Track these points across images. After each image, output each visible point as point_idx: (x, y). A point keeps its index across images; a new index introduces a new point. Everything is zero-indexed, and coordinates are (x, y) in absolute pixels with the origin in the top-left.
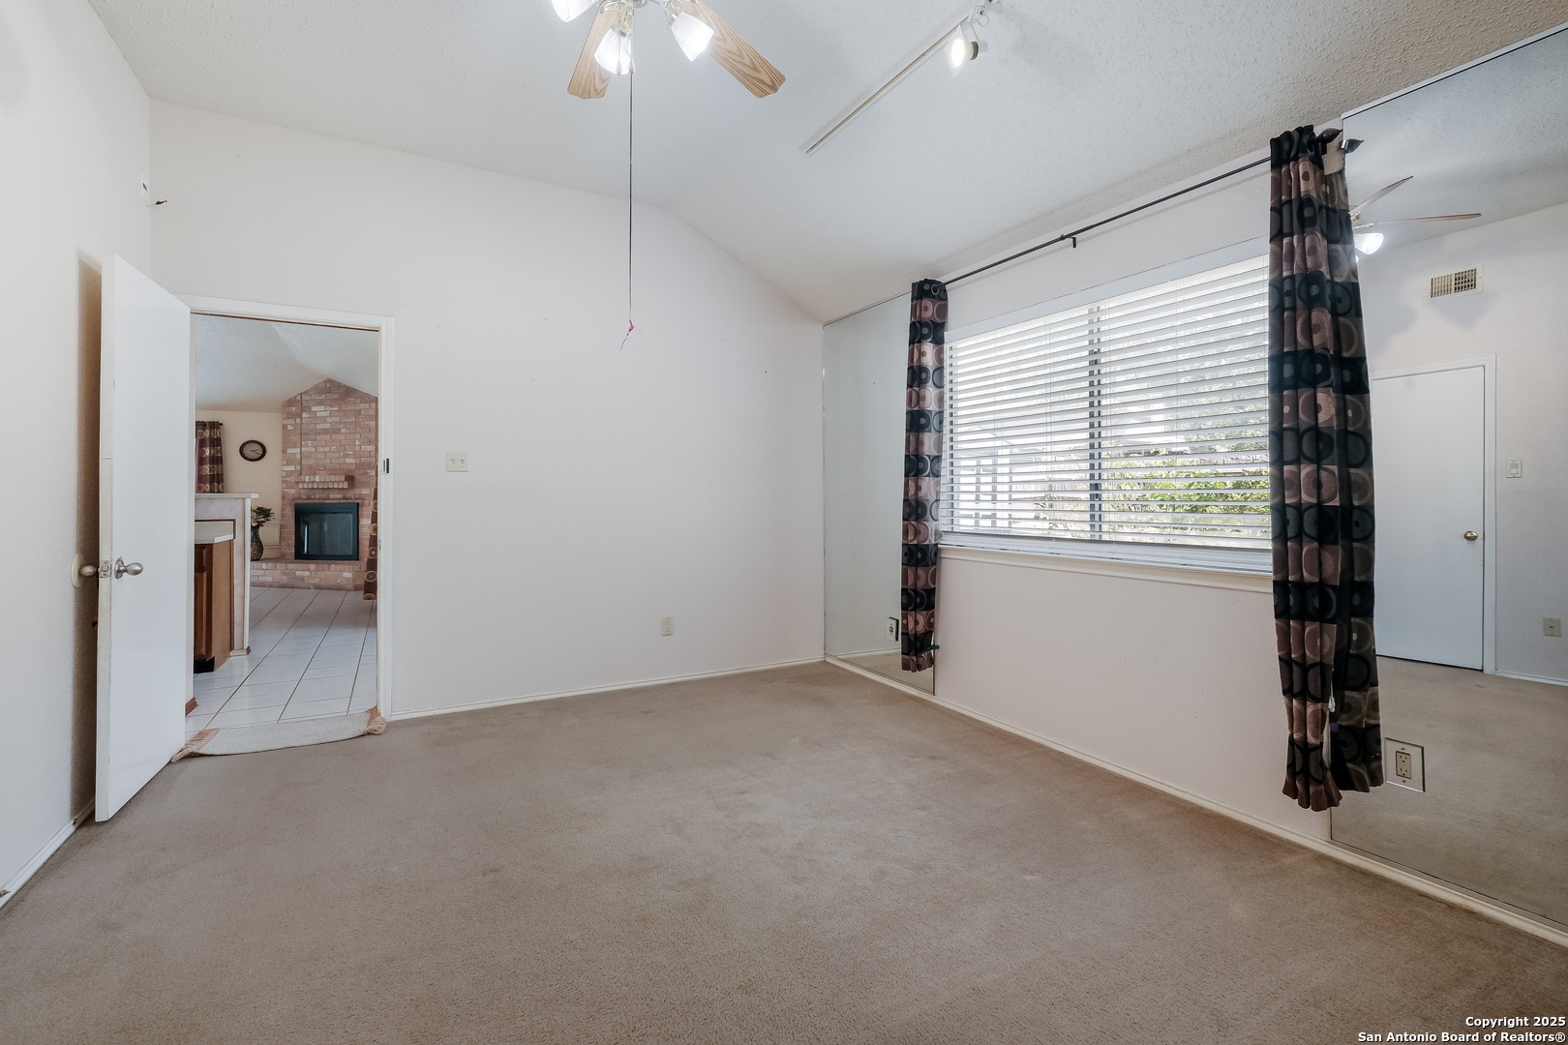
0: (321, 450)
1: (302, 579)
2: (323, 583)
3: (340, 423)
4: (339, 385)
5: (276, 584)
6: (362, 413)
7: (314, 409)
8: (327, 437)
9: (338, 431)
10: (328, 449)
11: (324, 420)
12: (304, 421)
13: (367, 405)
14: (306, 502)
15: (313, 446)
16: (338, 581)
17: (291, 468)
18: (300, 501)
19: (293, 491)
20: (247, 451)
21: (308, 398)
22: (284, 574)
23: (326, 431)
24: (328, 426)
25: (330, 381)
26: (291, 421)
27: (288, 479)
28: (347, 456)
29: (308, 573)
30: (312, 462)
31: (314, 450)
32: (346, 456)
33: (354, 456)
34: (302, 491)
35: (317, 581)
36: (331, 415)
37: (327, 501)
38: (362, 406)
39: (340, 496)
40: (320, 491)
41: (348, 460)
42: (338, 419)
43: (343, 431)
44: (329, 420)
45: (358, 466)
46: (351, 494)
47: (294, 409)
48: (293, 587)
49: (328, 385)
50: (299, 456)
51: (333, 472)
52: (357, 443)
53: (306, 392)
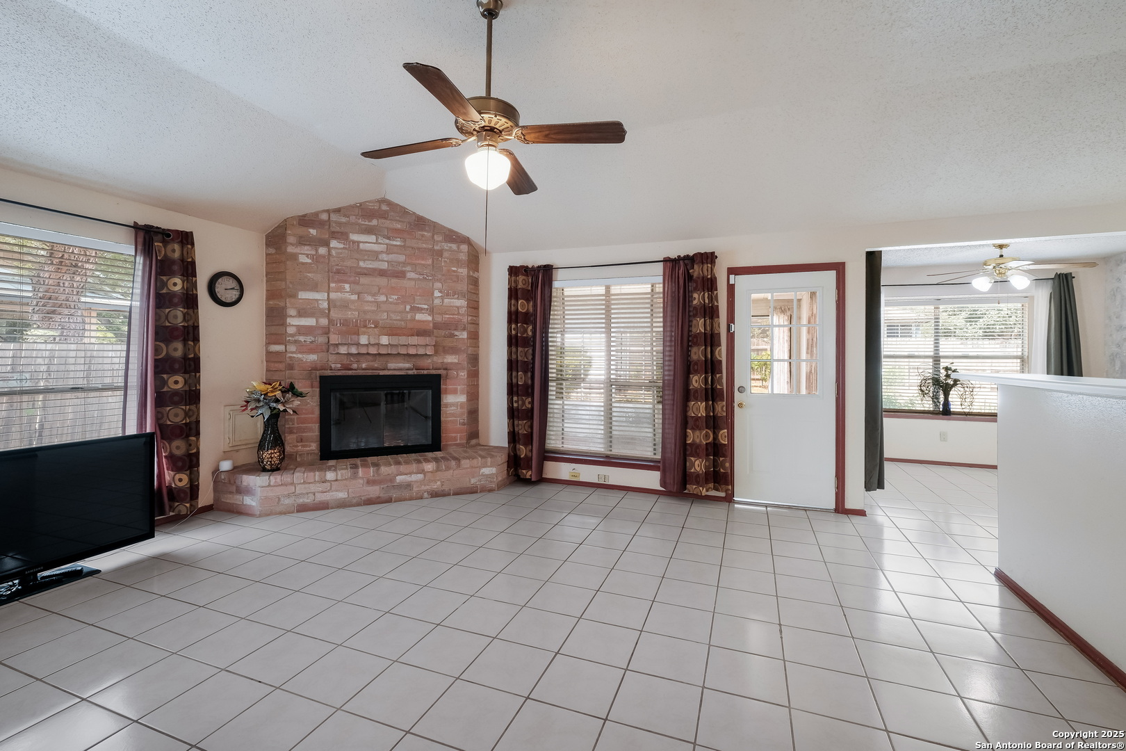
0: (370, 298)
1: (409, 486)
2: (446, 488)
3: (404, 264)
4: (404, 212)
5: (355, 501)
6: (446, 254)
7: (354, 237)
8: (382, 281)
9: (401, 275)
10: (383, 298)
11: (375, 255)
12: (333, 252)
13: (454, 246)
14: (340, 373)
15: (352, 292)
16: (473, 481)
17: (310, 322)
18: (328, 373)
19: (313, 357)
20: (220, 288)
21: (344, 220)
22: (370, 482)
23: (382, 273)
24: (384, 266)
25: (384, 201)
26: (307, 249)
27: (302, 338)
28: (420, 310)
29: (420, 476)
30: (351, 315)
31: (354, 297)
32: (415, 309)
33: (431, 311)
34: (332, 358)
35: (436, 486)
36: (388, 252)
37: (382, 373)
38: (446, 246)
39: (407, 365)
40: (370, 358)
41: (419, 317)
42: (402, 258)
43: (411, 275)
44: (384, 257)
45: (437, 326)
46: (427, 362)
47: (313, 232)
48: (389, 501)
49: (384, 207)
50: (325, 305)
51: (392, 331)
52: (437, 294)
53: (338, 211)
